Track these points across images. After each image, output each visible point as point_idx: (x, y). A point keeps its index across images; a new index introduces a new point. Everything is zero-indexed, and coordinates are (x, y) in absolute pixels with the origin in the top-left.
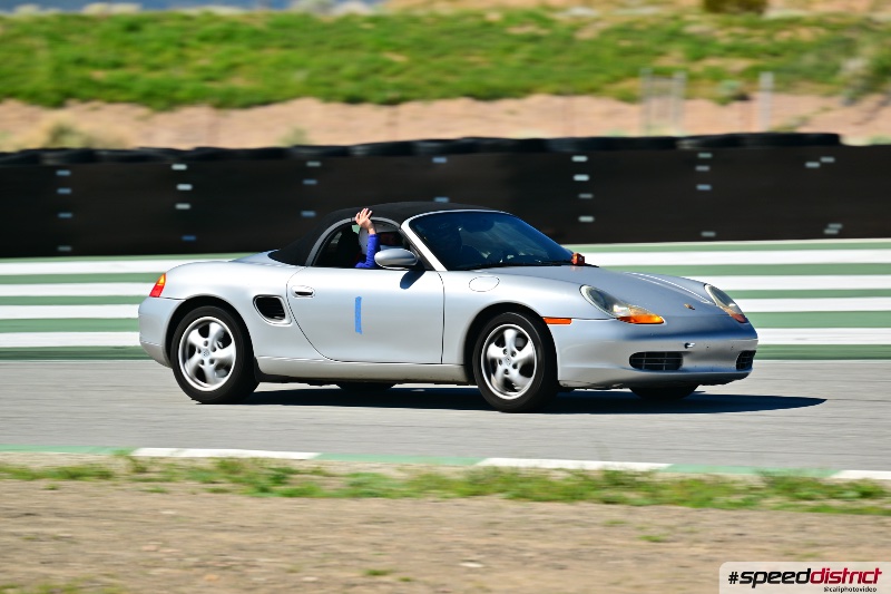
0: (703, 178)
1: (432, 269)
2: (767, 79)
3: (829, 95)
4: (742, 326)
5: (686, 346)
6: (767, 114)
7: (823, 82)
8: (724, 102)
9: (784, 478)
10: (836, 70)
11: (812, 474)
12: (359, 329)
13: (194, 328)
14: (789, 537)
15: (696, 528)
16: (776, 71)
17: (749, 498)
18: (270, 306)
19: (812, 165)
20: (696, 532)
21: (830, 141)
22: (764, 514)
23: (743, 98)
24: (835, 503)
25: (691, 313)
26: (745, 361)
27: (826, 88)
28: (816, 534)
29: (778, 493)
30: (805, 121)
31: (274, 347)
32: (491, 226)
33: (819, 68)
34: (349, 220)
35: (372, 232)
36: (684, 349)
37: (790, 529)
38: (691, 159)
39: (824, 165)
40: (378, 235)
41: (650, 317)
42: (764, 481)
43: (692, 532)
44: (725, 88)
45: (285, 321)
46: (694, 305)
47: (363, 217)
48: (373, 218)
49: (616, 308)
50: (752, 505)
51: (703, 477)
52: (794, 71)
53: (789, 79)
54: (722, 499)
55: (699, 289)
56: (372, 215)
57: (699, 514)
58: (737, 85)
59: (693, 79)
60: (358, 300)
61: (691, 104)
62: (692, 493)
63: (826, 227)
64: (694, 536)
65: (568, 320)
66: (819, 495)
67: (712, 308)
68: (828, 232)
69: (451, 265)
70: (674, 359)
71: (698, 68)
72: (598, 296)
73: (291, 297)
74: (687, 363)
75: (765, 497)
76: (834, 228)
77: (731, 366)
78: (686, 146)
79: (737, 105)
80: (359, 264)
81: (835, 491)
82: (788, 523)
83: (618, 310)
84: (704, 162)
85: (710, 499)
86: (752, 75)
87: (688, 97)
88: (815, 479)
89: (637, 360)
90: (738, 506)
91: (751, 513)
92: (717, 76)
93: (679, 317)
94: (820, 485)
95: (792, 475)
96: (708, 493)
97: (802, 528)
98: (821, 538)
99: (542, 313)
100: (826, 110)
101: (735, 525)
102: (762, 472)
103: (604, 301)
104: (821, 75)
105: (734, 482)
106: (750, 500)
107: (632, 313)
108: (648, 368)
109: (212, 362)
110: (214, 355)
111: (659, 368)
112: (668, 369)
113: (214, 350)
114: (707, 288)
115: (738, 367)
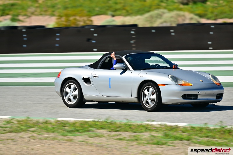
1: (129, 70)
5: (199, 92)
12: (110, 87)
13: (67, 87)
18: (87, 80)
26: (220, 96)
31: (89, 93)
34: (109, 56)
35: (115, 59)
36: (198, 93)
40: (117, 60)
41: (189, 84)
45: (91, 85)
48: (115, 55)
60: (110, 79)
65: (164, 85)
69: (135, 69)
70: (196, 96)
73: (93, 78)
74: (199, 97)
77: (214, 98)
89: (184, 97)
93: (198, 84)
99: (158, 83)
103: (175, 79)
107: (183, 83)
108: (187, 99)
109: (72, 96)
110: (73, 94)
111: (191, 99)
112: (194, 99)
113: (72, 92)
114: (210, 75)
115: (217, 98)
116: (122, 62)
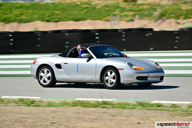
0: (124, 38)
1: (94, 58)
2: (137, 17)
3: (151, 20)
4: (161, 70)
5: (149, 75)
6: (137, 24)
7: (149, 17)
8: (128, 21)
9: (141, 103)
10: (152, 14)
11: (147, 102)
12: (78, 71)
14: (142, 115)
15: (122, 113)
16: (139, 15)
17: (133, 107)
18: (59, 66)
19: (147, 35)
20: (122, 114)
21: (151, 30)
22: (137, 110)
23: (132, 21)
24: (152, 108)
25: (150, 68)
26: (162, 78)
27: (150, 18)
28: (148, 115)
29: (140, 106)
30: (145, 25)
31: (60, 75)
32: (107, 48)
33: (148, 14)
34: (76, 47)
35: (81, 50)
36: (148, 76)
37: (142, 113)
38: (121, 34)
39: (150, 35)
40: (82, 51)
41: (141, 69)
42: (137, 103)
43: (121, 114)
44: (128, 19)
45: (62, 69)
46: (151, 66)
47: (79, 47)
49: (133, 67)
50: (134, 108)
51: (123, 102)
52: (143, 15)
53: (142, 16)
54: (128, 107)
55: (152, 62)
56: (81, 46)
57: (123, 110)
58: (131, 18)
59: (121, 16)
60: (78, 65)
61: (121, 22)
62: (121, 106)
63: (150, 48)
64: (122, 115)
65: (123, 69)
66: (149, 106)
67: (155, 67)
68: (150, 49)
69: (98, 57)
70: (146, 78)
71: (122, 14)
72: (130, 64)
73: (63, 64)
74: (149, 79)
75: (137, 107)
76: (152, 49)
77: (159, 79)
78: (120, 31)
79: (131, 22)
80: (78, 57)
81: (152, 105)
82: (142, 112)
83: (134, 67)
84: (124, 34)
85: (125, 107)
86: (134, 16)
87: (120, 21)
88: (148, 103)
89: (138, 78)
90: (131, 108)
91: (134, 110)
92: (126, 16)
93: (147, 69)
94: (149, 104)
95: (143, 102)
96: (125, 106)
97: (145, 113)
98: (149, 115)
99: (117, 68)
100: (150, 23)
101: (131, 113)
102: (137, 101)
103: (131, 65)
104: (149, 16)
105: (130, 103)
106: (134, 107)
107: (137, 68)
108: (140, 80)
109: (46, 78)
110: (46, 76)
111: (143, 80)
112: (145, 80)
113: (46, 75)
114: (154, 62)
115: (160, 79)
116: (87, 52)
